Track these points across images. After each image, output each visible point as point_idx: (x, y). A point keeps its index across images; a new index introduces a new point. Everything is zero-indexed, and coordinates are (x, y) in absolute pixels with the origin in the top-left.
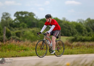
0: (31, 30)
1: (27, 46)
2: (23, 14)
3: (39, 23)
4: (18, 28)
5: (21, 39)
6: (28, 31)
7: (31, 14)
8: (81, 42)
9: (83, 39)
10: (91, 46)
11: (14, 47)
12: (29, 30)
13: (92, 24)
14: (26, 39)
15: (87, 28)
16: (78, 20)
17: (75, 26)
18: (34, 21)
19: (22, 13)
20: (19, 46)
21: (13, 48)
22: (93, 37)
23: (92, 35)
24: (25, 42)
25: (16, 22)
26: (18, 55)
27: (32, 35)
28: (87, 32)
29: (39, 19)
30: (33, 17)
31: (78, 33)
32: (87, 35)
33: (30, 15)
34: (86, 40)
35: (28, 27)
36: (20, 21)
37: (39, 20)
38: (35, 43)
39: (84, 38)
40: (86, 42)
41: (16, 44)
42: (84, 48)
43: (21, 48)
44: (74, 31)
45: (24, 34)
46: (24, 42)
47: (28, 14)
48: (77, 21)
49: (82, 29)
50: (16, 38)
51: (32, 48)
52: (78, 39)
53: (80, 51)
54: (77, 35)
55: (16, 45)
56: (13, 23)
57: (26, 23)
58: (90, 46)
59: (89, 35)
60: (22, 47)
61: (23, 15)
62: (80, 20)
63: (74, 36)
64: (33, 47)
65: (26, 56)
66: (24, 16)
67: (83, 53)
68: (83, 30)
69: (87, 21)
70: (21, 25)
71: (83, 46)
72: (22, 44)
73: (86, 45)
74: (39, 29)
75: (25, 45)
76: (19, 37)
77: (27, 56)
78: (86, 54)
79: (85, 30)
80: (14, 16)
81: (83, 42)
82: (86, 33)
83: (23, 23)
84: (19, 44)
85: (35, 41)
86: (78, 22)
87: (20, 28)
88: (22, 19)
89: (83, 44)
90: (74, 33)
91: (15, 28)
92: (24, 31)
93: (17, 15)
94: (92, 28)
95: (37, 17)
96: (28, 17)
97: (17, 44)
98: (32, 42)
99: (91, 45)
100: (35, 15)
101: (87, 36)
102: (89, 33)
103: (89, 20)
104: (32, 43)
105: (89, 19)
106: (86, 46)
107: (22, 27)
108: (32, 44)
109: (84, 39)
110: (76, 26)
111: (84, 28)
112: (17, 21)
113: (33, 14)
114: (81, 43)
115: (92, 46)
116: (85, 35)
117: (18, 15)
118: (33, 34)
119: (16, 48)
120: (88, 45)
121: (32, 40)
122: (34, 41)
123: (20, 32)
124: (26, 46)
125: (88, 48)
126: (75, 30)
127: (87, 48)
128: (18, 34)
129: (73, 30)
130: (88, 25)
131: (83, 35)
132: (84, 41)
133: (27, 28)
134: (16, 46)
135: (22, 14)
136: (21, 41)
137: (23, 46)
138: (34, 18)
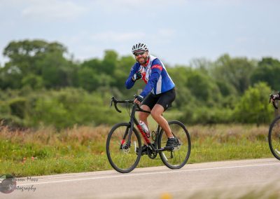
0: (56, 94)
1: (45, 143)
2: (31, 47)
3: (80, 72)
4: (18, 92)
5: (26, 122)
6: (48, 99)
7: (56, 49)
8: (204, 125)
9: (209, 118)
10: (231, 137)
11: (7, 148)
12: (51, 95)
13: (234, 72)
14: (41, 123)
15: (219, 85)
16: (194, 61)
17: (185, 78)
18: (65, 69)
19: (27, 45)
20: (19, 144)
21: (3, 151)
22: (237, 109)
23: (233, 105)
24: (38, 132)
25: (10, 71)
26: (19, 172)
27: (61, 110)
28: (220, 96)
29: (78, 61)
30: (61, 55)
31: (194, 99)
32: (220, 105)
33: (52, 51)
34: (218, 118)
35: (48, 87)
36: (21, 69)
37: (78, 64)
38: (67, 134)
39: (212, 113)
40: (218, 126)
41: (11, 138)
42: (213, 143)
43: (25, 151)
44: (183, 95)
45: (34, 107)
46: (35, 131)
47: (46, 49)
48: (191, 66)
49: (205, 86)
50: (11, 120)
51: (58, 149)
52: (195, 116)
53: (200, 154)
54: (192, 107)
55: (10, 142)
56: (3, 74)
57: (39, 73)
58: (228, 136)
59: (225, 105)
60: (31, 148)
61: (31, 50)
62: (199, 61)
63: (182, 108)
64: (62, 144)
65: (42, 173)
66: (32, 54)
67: (209, 158)
68: (210, 91)
69: (221, 64)
70: (24, 80)
71: (208, 138)
72: (28, 138)
73: (219, 135)
74: (79, 92)
75: (38, 142)
76: (22, 117)
77: (46, 172)
78: (216, 160)
79: (214, 91)
80: (5, 54)
81: (211, 126)
82: (216, 100)
83: (31, 76)
84: (21, 139)
85: (68, 129)
86: (194, 67)
87: (24, 89)
88: (27, 63)
89: (208, 132)
90: (182, 99)
91: (9, 90)
92: (35, 100)
93: (12, 53)
94: (235, 85)
95: (72, 56)
96: (44, 56)
97: (15, 138)
98: (59, 131)
99: (231, 135)
100: (65, 50)
101: (221, 109)
102: (226, 100)
103: (225, 61)
104: (58, 135)
105: (225, 58)
106: (216, 137)
107: (28, 87)
108: (58, 138)
109: (213, 117)
110: (189, 80)
111: (213, 85)
112: (13, 70)
113: (61, 46)
114: (203, 130)
115: (235, 138)
116: (215, 104)
117: (16, 51)
118: (62, 105)
119: (12, 150)
120: (222, 134)
121: (61, 124)
122: (66, 127)
123: (22, 103)
124: (43, 142)
125: (225, 144)
126: (185, 90)
127: (219, 144)
128: (16, 109)
129: (179, 93)
130: (225, 77)
131: (210, 106)
132: (211, 122)
133: (44, 89)
134: (13, 144)
135: (26, 47)
136: (27, 129)
137: (33, 145)
138: (64, 59)
